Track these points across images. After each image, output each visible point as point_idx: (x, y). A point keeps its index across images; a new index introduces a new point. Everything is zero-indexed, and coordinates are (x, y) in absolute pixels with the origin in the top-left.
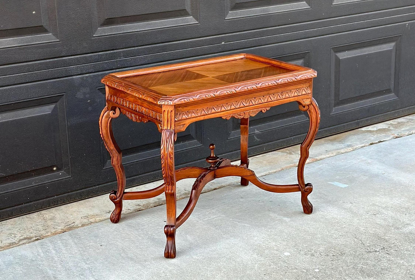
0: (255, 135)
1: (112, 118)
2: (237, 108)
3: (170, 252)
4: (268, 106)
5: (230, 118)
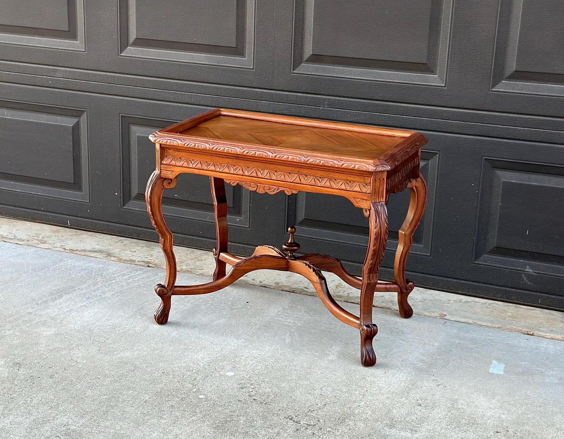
0: (523, 274)
2: (247, 176)
4: (295, 188)
5: (234, 184)
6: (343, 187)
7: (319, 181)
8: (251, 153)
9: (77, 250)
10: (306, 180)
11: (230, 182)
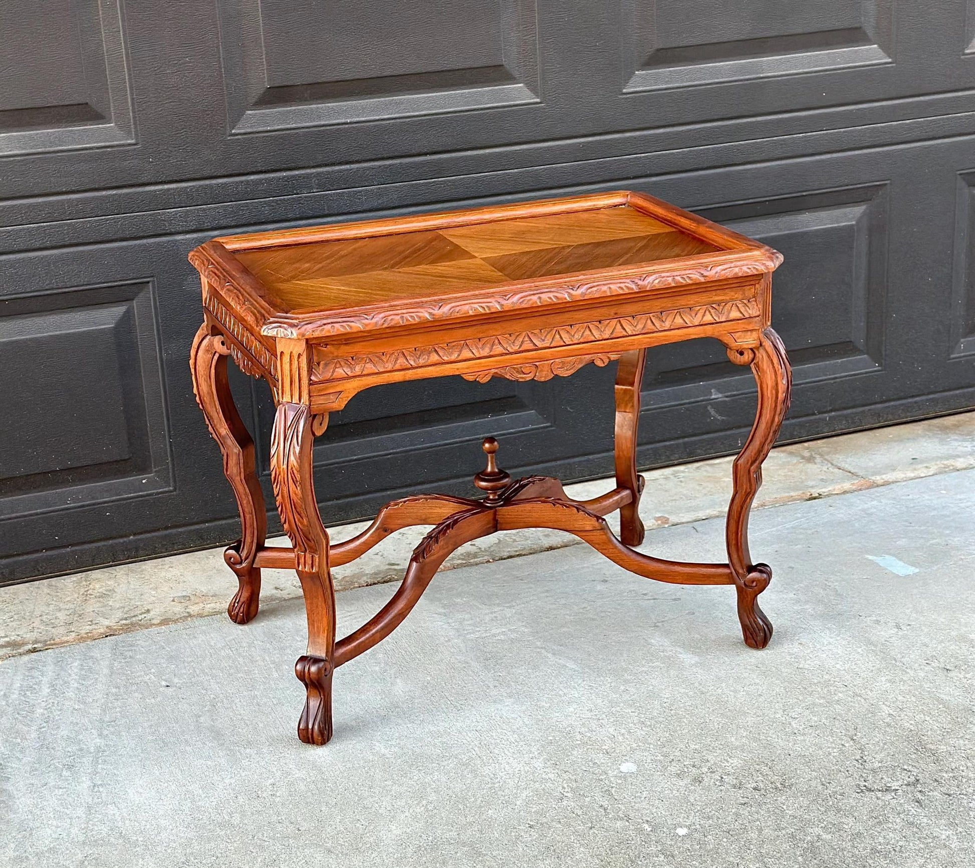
0: (711, 404)
1: (220, 355)
2: (511, 353)
3: (310, 727)
4: (613, 349)
5: (487, 379)
6: (708, 318)
10: (635, 325)
11: (475, 376)
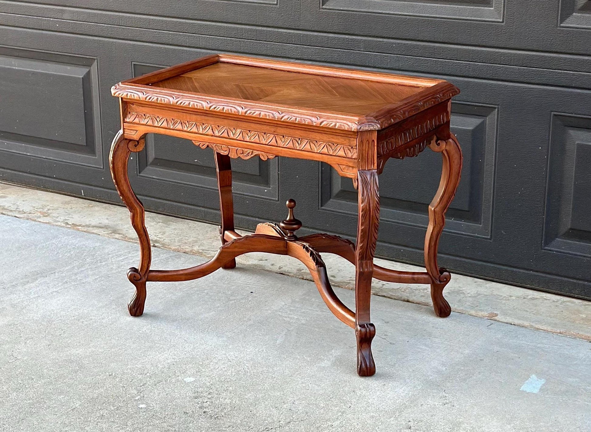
5: (204, 147)
6: (325, 150)
7: (298, 144)
8: (219, 108)
9: (80, 225)
10: (283, 141)
11: (199, 144)
